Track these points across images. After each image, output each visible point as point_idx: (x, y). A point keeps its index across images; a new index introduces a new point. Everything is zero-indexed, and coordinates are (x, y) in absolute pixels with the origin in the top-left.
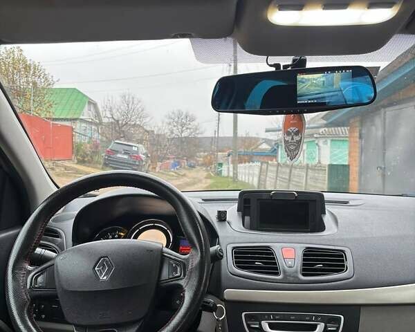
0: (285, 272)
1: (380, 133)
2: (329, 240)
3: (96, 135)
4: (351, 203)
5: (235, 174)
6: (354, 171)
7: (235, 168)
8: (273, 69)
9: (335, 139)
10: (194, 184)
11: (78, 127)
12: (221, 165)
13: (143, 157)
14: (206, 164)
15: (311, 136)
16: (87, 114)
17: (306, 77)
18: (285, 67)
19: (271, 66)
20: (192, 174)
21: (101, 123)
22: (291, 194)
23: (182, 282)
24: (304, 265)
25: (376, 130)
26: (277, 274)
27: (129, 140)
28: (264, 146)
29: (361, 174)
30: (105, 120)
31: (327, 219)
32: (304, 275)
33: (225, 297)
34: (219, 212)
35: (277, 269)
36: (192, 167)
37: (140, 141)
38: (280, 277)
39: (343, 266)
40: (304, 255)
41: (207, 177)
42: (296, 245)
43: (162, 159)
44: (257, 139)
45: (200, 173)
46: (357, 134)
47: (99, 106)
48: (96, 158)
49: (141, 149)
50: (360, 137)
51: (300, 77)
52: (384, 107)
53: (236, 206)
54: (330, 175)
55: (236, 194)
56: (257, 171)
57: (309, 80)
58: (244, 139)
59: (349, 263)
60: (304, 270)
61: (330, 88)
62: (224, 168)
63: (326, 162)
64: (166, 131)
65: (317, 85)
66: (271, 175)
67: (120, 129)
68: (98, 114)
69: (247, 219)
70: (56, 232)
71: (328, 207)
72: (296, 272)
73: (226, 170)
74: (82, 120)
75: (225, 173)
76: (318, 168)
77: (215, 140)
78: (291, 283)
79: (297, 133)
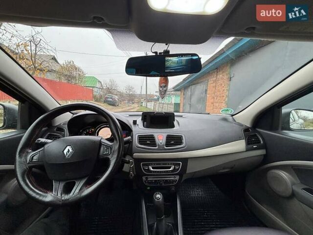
0: (159, 145)
1: (190, 94)
2: (176, 131)
3: (101, 93)
4: (184, 116)
5: (146, 105)
6: (181, 105)
7: (146, 104)
8: (154, 54)
9: (176, 95)
10: (133, 108)
11: (95, 89)
12: (142, 103)
13: (117, 100)
14: (138, 103)
15: (169, 94)
16: (98, 85)
17: (169, 58)
18: (160, 53)
19: (153, 53)
20: (133, 106)
21: (103, 89)
22: (162, 113)
23: (110, 157)
24: (166, 142)
25: (188, 92)
26: (156, 146)
27: (112, 94)
28: (156, 97)
29: (183, 106)
30: (104, 88)
31: (175, 123)
32: (166, 146)
33: (134, 157)
34: (134, 121)
35: (155, 144)
36: (133, 103)
37: (116, 95)
38: (157, 147)
39: (182, 142)
40: (167, 138)
41: (138, 107)
42: (163, 134)
43: (124, 100)
44: (153, 95)
45: (136, 105)
46: (183, 94)
47: (102, 83)
48: (101, 100)
49: (116, 97)
50: (184, 94)
51: (167, 58)
52: (192, 85)
53: (141, 118)
54: (174, 106)
55: (141, 113)
56: (153, 105)
57: (170, 60)
58: (149, 95)
59: (184, 141)
60: (166, 144)
61: (181, 65)
62: (143, 104)
63: (173, 102)
64: (124, 91)
65: (174, 63)
66: (157, 106)
67: (109, 91)
68: (102, 86)
69: (145, 123)
70: (63, 129)
71: (176, 118)
72: (163, 145)
73: (144, 104)
74: (96, 87)
75: (143, 105)
76: (171, 104)
77: (140, 95)
78: (161, 150)
79: (165, 87)
